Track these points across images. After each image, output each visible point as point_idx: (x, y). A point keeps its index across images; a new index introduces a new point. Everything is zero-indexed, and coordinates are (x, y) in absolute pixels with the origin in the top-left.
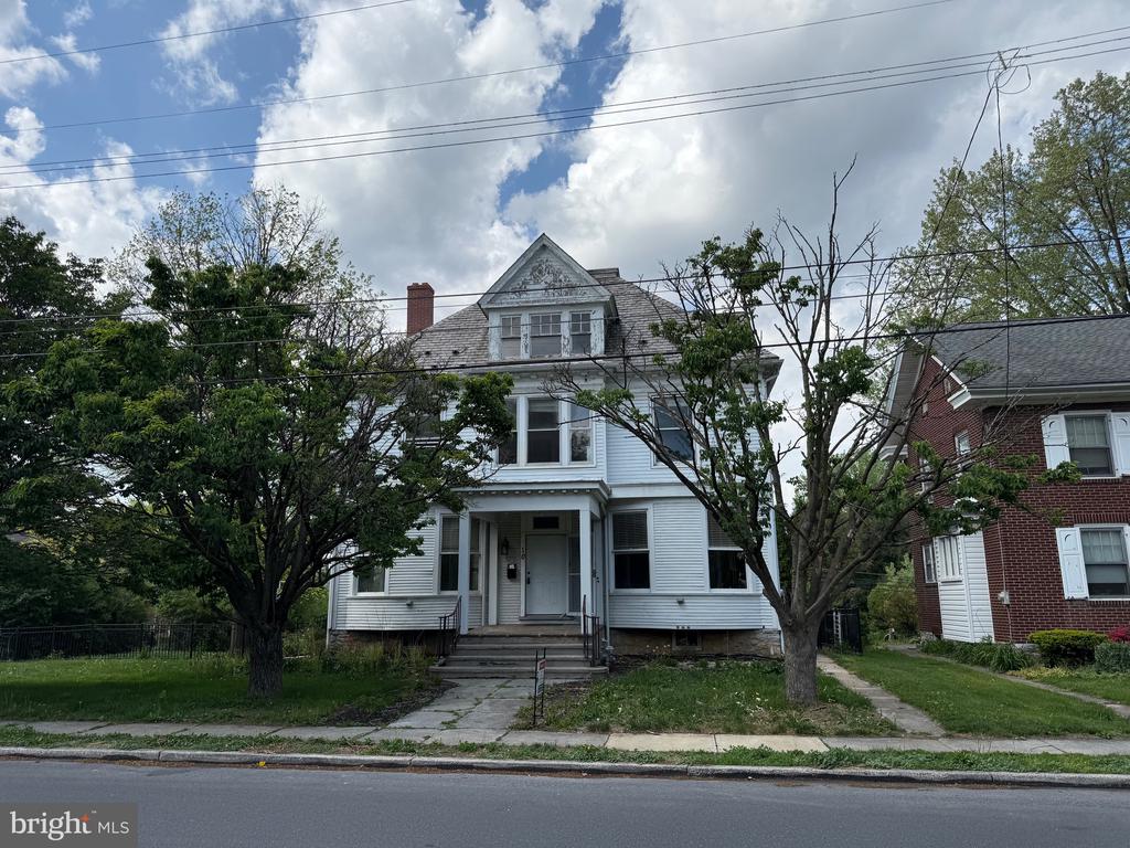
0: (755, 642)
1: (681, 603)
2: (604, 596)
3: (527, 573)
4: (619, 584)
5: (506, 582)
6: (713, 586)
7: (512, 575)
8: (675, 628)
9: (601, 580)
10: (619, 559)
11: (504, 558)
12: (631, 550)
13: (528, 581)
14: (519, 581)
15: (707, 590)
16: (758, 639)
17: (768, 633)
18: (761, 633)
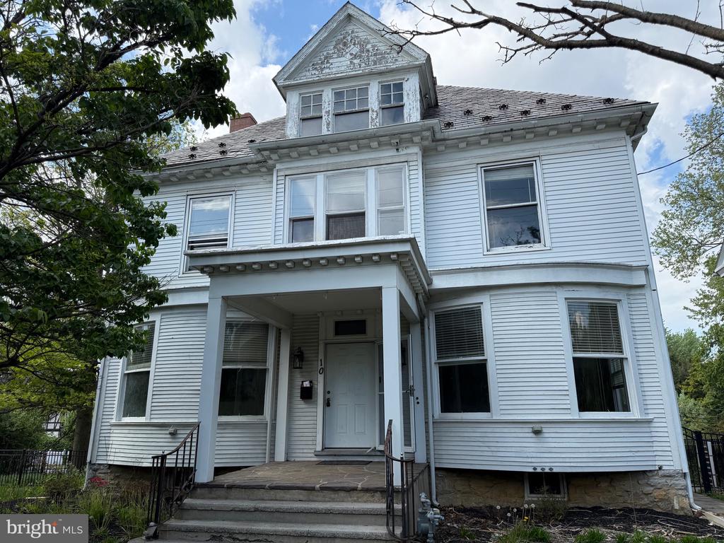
0: (649, 489)
1: (537, 432)
2: (427, 423)
3: (327, 392)
4: (446, 407)
5: (300, 404)
6: (583, 407)
7: (307, 394)
8: (531, 470)
9: (421, 400)
10: (445, 372)
11: (297, 374)
12: (462, 359)
13: (327, 403)
14: (316, 403)
15: (576, 414)
16: (652, 486)
17: (668, 476)
18: (657, 477)
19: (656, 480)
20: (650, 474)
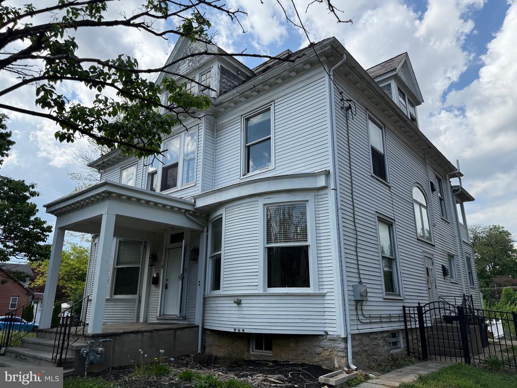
0: (319, 350)
1: (239, 303)
3: (166, 280)
5: (153, 286)
7: (156, 281)
8: (233, 331)
9: (202, 283)
11: (152, 269)
13: (166, 287)
14: (160, 287)
15: (265, 290)
16: (322, 347)
17: (333, 340)
18: (325, 341)
19: (325, 343)
20: (321, 338)
